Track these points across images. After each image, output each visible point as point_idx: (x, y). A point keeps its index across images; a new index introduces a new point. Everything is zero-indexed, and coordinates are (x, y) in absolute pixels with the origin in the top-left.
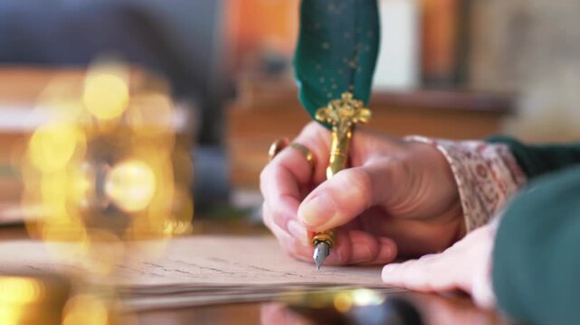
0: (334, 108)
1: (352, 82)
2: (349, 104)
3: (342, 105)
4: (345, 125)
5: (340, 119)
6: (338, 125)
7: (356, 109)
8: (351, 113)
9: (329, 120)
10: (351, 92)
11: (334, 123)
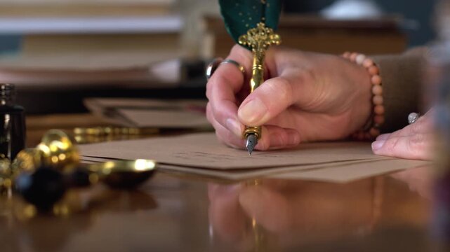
0: (252, 34)
1: (264, 16)
2: (263, 31)
3: (258, 32)
4: (261, 46)
5: (257, 43)
6: (256, 48)
7: (268, 34)
8: (264, 38)
9: (249, 44)
10: (263, 22)
11: (253, 46)
